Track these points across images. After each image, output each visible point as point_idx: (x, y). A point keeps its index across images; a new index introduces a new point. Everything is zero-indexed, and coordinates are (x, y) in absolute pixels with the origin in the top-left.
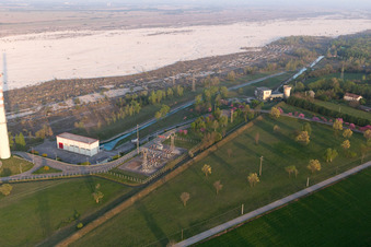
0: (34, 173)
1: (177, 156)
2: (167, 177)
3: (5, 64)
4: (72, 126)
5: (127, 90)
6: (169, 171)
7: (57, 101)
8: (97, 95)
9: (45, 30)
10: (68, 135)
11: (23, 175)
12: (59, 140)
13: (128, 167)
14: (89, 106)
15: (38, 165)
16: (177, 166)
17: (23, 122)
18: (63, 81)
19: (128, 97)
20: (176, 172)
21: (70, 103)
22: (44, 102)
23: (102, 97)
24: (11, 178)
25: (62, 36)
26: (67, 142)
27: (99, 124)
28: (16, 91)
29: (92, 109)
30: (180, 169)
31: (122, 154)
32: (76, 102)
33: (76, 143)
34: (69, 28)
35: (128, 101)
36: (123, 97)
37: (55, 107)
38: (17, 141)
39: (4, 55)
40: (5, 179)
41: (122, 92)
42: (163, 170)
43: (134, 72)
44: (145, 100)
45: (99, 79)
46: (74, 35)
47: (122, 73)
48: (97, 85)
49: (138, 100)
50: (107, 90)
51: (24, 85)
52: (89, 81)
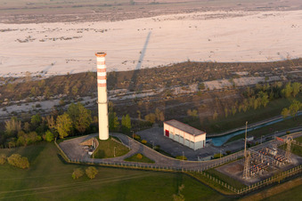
0: (127, 159)
1: (292, 166)
2: (270, 192)
3: (147, 42)
4: (186, 113)
5: (261, 79)
6: (275, 184)
7: (182, 84)
8: (225, 82)
9: (196, 10)
10: (176, 123)
11: (115, 159)
12: (166, 127)
13: (227, 171)
14: (213, 94)
15: (133, 151)
16: (287, 180)
17: (140, 103)
18: (196, 64)
19: (258, 86)
20: (284, 187)
21: (193, 88)
22: (169, 84)
23: (230, 84)
24: (104, 161)
25: (211, 17)
26: (173, 130)
27: (216, 114)
28: (147, 70)
29: (214, 96)
30: (291, 184)
31: (229, 153)
32: (201, 87)
33: (181, 133)
34: (222, 9)
35: (257, 91)
36: (253, 87)
37: (178, 91)
38: (123, 123)
39: (150, 33)
40: (98, 161)
41: (254, 80)
42: (267, 182)
43: (277, 59)
44: (276, 93)
45: (234, 64)
46: (224, 16)
47: (262, 59)
48: (229, 70)
49: (268, 91)
50: (238, 77)
51: (156, 65)
52: (223, 65)
